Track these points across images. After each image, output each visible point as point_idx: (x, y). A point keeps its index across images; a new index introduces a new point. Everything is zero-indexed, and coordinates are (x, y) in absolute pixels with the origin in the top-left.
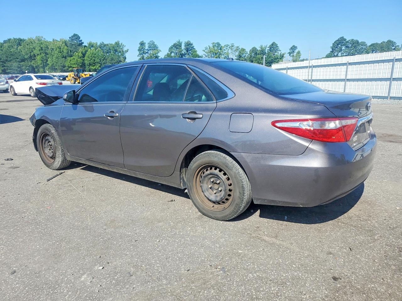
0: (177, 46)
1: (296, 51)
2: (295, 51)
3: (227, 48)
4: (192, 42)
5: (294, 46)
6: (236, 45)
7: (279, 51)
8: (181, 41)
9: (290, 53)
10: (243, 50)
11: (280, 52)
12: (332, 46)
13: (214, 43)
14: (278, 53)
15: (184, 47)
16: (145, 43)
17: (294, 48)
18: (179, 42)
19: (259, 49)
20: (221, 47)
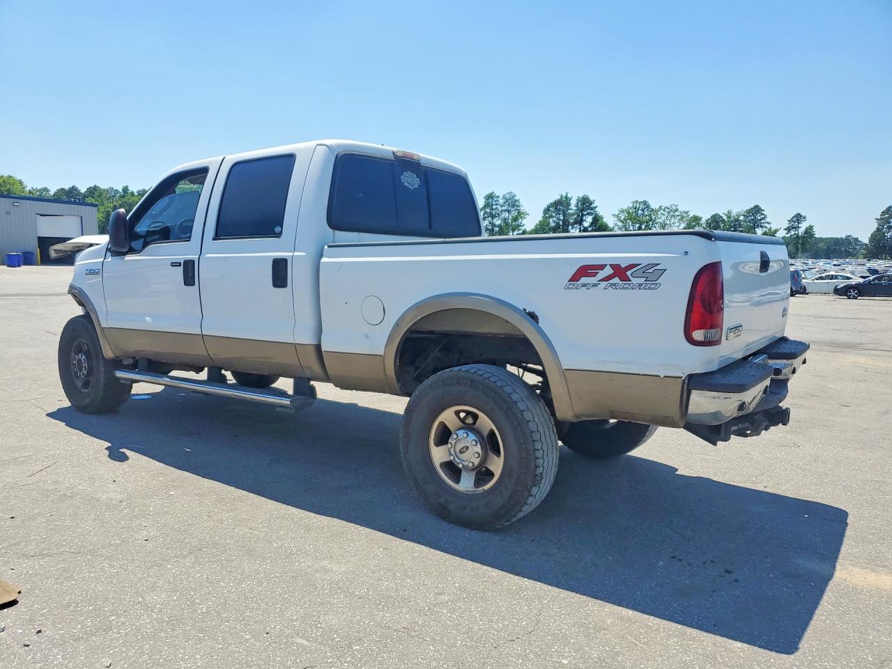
0: (560, 205)
1: (803, 227)
2: (800, 225)
3: (664, 213)
4: (592, 199)
5: (799, 214)
6: (681, 209)
7: (766, 225)
8: (569, 196)
9: (788, 229)
10: (696, 219)
11: (768, 226)
12: (879, 217)
13: (637, 202)
14: (766, 227)
15: (576, 208)
16: (498, 197)
17: (799, 218)
18: (566, 198)
19: (725, 218)
20: (652, 210)
